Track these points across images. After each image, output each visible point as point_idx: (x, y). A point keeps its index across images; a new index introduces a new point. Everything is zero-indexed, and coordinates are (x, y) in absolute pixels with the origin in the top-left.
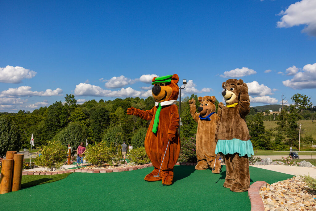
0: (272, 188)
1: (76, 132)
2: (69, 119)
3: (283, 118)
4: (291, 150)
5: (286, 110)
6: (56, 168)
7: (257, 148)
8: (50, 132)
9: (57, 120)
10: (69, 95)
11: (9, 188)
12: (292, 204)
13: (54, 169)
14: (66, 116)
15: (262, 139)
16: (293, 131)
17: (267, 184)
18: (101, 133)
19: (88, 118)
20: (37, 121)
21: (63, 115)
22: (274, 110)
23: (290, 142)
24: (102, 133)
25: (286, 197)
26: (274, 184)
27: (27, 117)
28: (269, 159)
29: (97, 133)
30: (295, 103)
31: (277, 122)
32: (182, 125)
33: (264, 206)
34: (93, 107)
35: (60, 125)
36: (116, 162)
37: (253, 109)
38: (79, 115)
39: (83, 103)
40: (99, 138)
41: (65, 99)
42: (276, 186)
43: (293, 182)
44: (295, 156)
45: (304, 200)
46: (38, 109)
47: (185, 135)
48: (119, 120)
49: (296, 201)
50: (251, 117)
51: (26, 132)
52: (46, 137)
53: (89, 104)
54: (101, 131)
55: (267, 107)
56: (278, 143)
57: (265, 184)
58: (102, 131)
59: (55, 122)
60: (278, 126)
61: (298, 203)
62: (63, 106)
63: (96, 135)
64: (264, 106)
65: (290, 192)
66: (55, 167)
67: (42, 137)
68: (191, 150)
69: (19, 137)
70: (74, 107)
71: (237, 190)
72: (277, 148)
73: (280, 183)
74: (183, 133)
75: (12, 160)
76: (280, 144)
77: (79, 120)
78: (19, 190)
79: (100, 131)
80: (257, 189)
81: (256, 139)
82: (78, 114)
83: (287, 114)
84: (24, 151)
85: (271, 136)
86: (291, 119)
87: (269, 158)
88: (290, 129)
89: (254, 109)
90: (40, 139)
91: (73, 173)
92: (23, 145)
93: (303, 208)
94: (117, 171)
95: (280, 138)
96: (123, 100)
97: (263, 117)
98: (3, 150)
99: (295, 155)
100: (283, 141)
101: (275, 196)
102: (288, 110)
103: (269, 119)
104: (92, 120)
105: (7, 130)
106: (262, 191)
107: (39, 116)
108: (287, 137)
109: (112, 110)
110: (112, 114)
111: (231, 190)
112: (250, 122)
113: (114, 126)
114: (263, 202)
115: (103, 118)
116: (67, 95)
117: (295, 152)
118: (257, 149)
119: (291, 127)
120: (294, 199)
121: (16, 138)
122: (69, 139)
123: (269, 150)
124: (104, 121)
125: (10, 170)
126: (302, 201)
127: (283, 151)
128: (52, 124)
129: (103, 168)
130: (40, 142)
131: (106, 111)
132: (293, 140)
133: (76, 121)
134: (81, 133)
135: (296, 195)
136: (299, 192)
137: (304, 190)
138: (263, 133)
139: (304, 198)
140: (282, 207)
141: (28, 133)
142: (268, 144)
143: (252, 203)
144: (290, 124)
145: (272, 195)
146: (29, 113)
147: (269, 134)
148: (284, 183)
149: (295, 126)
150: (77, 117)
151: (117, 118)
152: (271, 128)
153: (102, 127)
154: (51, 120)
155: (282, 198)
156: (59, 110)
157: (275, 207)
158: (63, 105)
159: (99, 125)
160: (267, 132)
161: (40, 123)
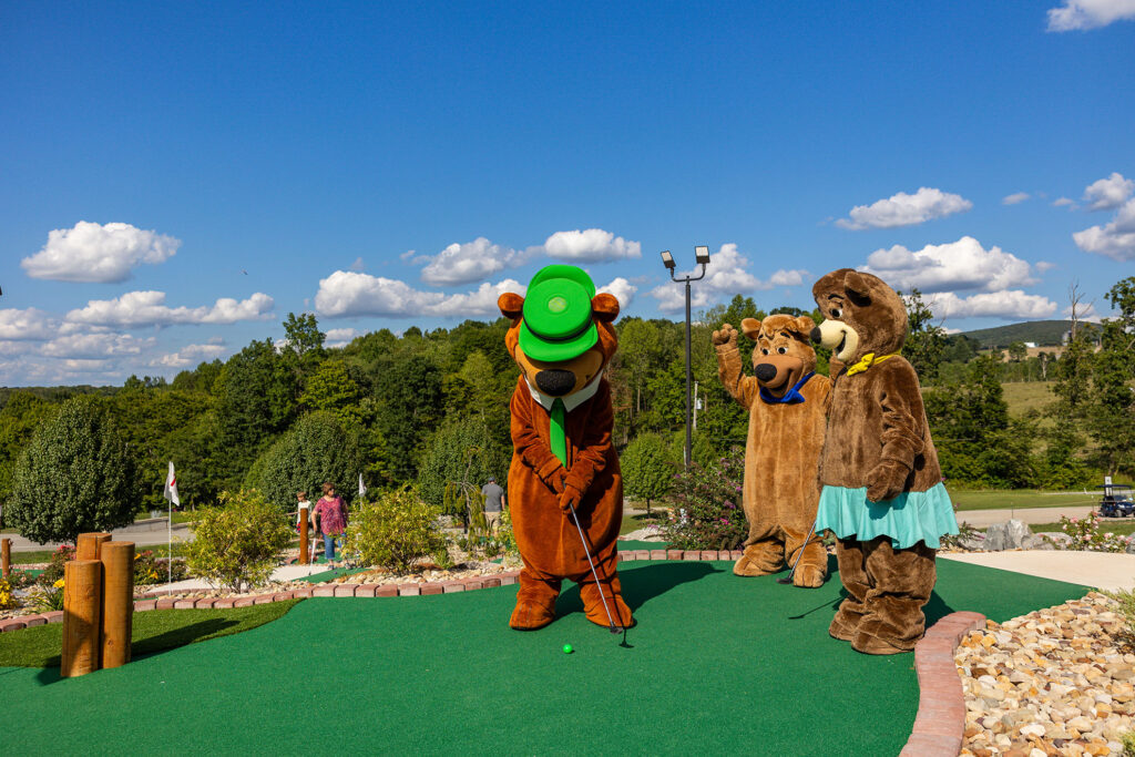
0: (1004, 638)
1: (326, 448)
2: (301, 400)
3: (1077, 369)
4: (1109, 486)
5: (1087, 341)
6: (252, 583)
7: (980, 482)
8: (237, 448)
9: (259, 405)
10: (297, 315)
11: (92, 659)
12: (1069, 694)
13: (244, 586)
14: (291, 392)
15: (1000, 449)
16: (1114, 418)
17: (989, 621)
18: (414, 446)
19: (367, 395)
20: (192, 410)
21: (278, 390)
22: (1042, 343)
23: (1105, 456)
24: (419, 448)
25: (1051, 668)
26: (1012, 623)
27: (155, 400)
28: (1018, 524)
29: (400, 448)
30: (1121, 311)
31: (1052, 384)
32: (703, 407)
33: (967, 704)
34: (383, 357)
35: (269, 422)
36: (466, 551)
37: (962, 339)
38: (335, 385)
39: (349, 343)
40: (409, 466)
41: (285, 331)
42: (1022, 630)
43: (1086, 613)
44: (1122, 510)
45: (1113, 678)
46: (193, 369)
47: (712, 442)
48: (477, 397)
49: (1084, 683)
50: (957, 369)
51: (154, 452)
52: (226, 467)
53: (367, 344)
54: (415, 441)
55: (1015, 333)
56: (1058, 463)
57: (981, 624)
58: (420, 441)
59: (254, 412)
60: (1056, 399)
61: (1089, 691)
62: (279, 357)
63: (398, 456)
64: (1005, 327)
65: (1068, 648)
66: (247, 579)
67: (211, 469)
68: (720, 504)
69: (131, 469)
70: (318, 359)
71: (876, 648)
72: (1056, 481)
73: (1038, 617)
74: (707, 436)
75: (95, 565)
76: (1068, 466)
77: (337, 402)
78: (126, 662)
79: (410, 439)
80: (947, 643)
81: (976, 450)
82: (332, 381)
83: (1091, 356)
84: (149, 517)
85: (1033, 437)
86: (1105, 373)
87: (1020, 521)
88: (1102, 409)
89: (966, 339)
90: (206, 476)
91: (305, 599)
92: (146, 497)
93: (1106, 708)
94: (460, 589)
95: (1068, 444)
96: (488, 327)
97: (1002, 369)
98: (79, 517)
99: (1122, 503)
100: (1078, 455)
101: (1012, 667)
102: (1094, 340)
103: (1025, 374)
104: (382, 403)
105: (90, 447)
106: (968, 650)
107: (198, 395)
108: (1092, 439)
109: (449, 363)
110: (452, 377)
111: (854, 649)
112: (951, 388)
113: (460, 419)
114: (965, 689)
115: (419, 395)
116: (292, 316)
117: (1124, 492)
118: (979, 488)
119: (1109, 402)
120: (1080, 676)
121: (121, 477)
122: (302, 473)
123: (1026, 487)
124: (422, 405)
125: (91, 599)
126: (1106, 683)
127: (1080, 490)
128: (244, 421)
129: (410, 579)
130: (203, 484)
131: (428, 370)
132: (1114, 449)
133: (327, 406)
134: (344, 449)
135: (1090, 660)
136: (1100, 651)
137: (1121, 643)
138: (1003, 426)
139: (1116, 671)
140: (1030, 706)
141: (161, 455)
142: (1020, 469)
143: (924, 692)
144: (1105, 390)
145: (1002, 665)
146: (162, 385)
147: (1024, 429)
148: (1052, 618)
149: (1121, 397)
150: (329, 394)
151: (469, 392)
152: (1031, 408)
153: (418, 426)
154: (240, 408)
155: (1036, 671)
156: (266, 371)
157: (1004, 707)
158: (278, 352)
159: (408, 419)
160: (1015, 424)
161: (201, 418)
